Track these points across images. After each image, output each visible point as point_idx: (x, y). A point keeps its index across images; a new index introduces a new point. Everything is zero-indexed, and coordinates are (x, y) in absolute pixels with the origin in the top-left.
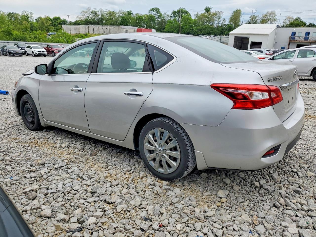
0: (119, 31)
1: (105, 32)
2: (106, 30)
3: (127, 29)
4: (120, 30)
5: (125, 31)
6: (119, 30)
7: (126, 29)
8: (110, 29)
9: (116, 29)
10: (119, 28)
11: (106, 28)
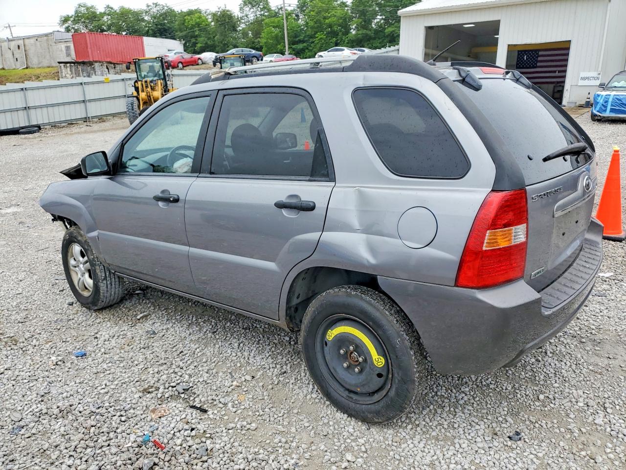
0: (49, 53)
1: (17, 60)
2: (20, 51)
3: (68, 45)
4: (51, 50)
5: (65, 52)
6: (49, 48)
7: (65, 45)
8: (27, 48)
9: (41, 45)
10: (47, 40)
11: (19, 46)
